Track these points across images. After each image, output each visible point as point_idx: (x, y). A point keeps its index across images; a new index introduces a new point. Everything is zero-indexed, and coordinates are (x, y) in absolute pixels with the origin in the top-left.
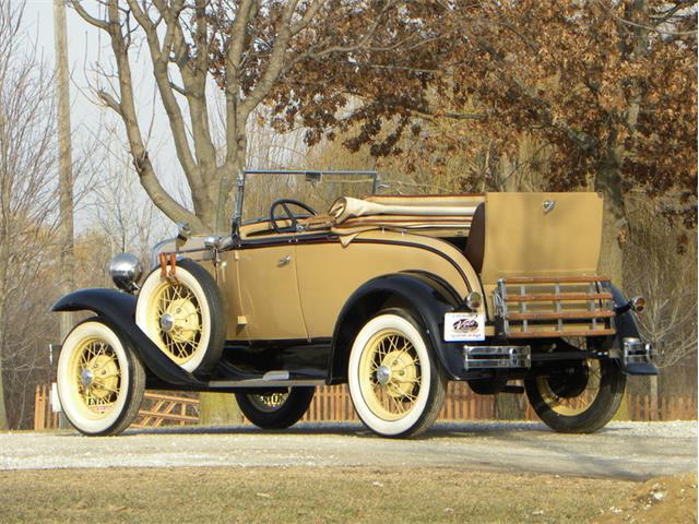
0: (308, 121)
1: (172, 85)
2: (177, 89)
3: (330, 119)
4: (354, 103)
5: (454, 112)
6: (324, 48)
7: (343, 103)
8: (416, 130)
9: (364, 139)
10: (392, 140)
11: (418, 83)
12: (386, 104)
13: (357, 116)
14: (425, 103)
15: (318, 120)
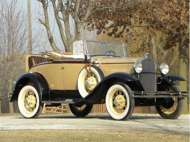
0: (97, 28)
1: (60, 18)
2: (61, 19)
3: (103, 27)
4: (110, 23)
5: (139, 25)
6: (102, 7)
7: (107, 23)
8: (128, 30)
9: (113, 33)
10: (121, 33)
11: (129, 17)
12: (119, 23)
13: (111, 26)
14: (131, 22)
15: (101, 28)
